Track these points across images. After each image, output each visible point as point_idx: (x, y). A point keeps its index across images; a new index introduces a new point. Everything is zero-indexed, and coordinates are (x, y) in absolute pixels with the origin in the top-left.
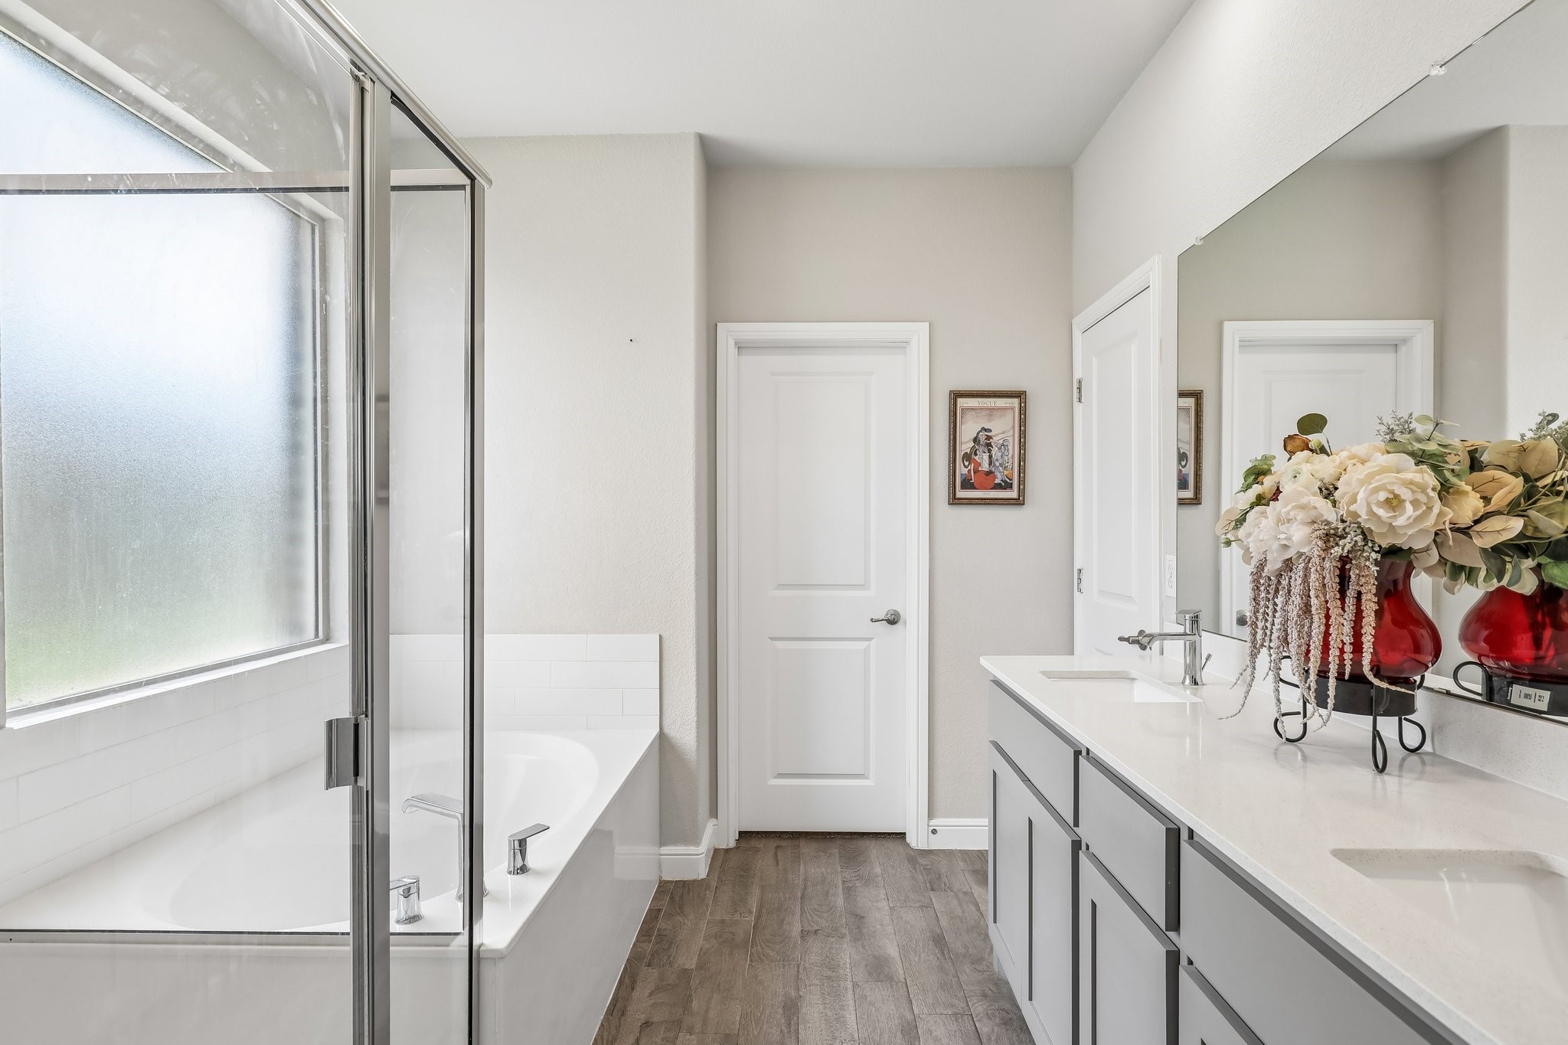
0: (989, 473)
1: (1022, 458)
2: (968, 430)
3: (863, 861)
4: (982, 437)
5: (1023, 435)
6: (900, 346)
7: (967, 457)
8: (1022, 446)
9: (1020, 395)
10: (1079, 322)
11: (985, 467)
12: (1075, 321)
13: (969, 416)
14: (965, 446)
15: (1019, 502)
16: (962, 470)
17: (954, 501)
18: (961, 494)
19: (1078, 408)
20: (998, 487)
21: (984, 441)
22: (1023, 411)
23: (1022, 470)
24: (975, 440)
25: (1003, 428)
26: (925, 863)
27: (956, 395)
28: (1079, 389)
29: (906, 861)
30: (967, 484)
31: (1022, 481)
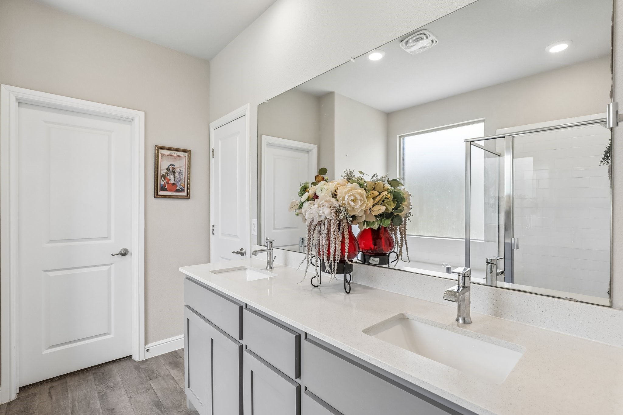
0: (174, 184)
1: (189, 179)
2: (164, 165)
3: (109, 377)
4: (171, 168)
5: (189, 168)
6: (129, 121)
7: (163, 176)
8: (189, 173)
9: (188, 152)
10: (213, 125)
11: (172, 181)
12: (211, 125)
13: (164, 158)
14: (163, 171)
15: (187, 197)
16: (161, 182)
17: (157, 196)
18: (161, 193)
19: (212, 160)
20: (178, 190)
21: (171, 170)
22: (189, 159)
23: (189, 184)
24: (168, 169)
25: (180, 165)
26: (144, 367)
27: (158, 148)
28: (213, 152)
29: (134, 370)
30: (163, 189)
31: (189, 189)
